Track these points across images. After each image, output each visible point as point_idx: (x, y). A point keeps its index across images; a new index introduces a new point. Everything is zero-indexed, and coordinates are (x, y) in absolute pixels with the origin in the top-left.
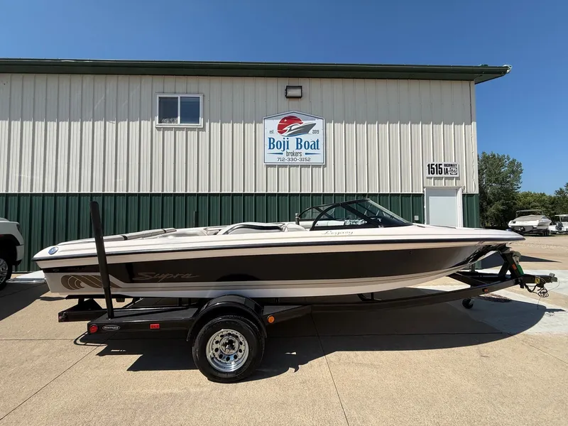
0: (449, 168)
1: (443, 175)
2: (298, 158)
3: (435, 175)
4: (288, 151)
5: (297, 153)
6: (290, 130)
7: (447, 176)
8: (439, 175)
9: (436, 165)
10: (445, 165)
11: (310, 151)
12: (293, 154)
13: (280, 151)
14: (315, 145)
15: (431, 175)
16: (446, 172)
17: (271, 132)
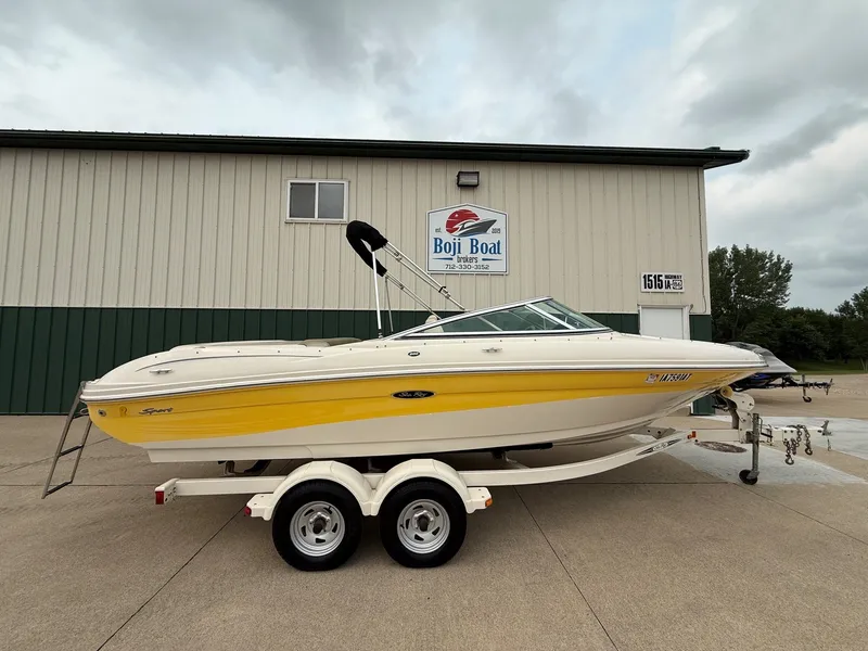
0: (671, 281)
1: (663, 289)
2: (473, 264)
3: (653, 290)
4: (460, 256)
5: (471, 259)
6: (463, 228)
7: (669, 290)
8: (658, 290)
9: (655, 277)
10: (667, 277)
11: (488, 256)
12: (466, 260)
13: (449, 256)
14: (496, 248)
15: (648, 290)
16: (668, 286)
17: (438, 230)
